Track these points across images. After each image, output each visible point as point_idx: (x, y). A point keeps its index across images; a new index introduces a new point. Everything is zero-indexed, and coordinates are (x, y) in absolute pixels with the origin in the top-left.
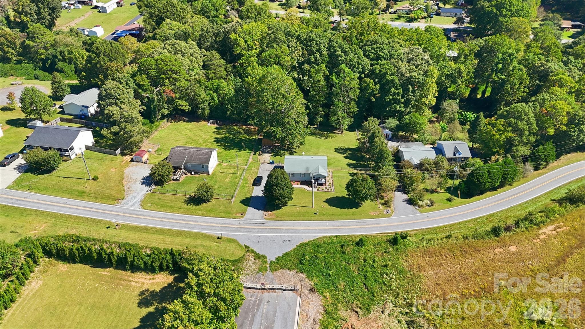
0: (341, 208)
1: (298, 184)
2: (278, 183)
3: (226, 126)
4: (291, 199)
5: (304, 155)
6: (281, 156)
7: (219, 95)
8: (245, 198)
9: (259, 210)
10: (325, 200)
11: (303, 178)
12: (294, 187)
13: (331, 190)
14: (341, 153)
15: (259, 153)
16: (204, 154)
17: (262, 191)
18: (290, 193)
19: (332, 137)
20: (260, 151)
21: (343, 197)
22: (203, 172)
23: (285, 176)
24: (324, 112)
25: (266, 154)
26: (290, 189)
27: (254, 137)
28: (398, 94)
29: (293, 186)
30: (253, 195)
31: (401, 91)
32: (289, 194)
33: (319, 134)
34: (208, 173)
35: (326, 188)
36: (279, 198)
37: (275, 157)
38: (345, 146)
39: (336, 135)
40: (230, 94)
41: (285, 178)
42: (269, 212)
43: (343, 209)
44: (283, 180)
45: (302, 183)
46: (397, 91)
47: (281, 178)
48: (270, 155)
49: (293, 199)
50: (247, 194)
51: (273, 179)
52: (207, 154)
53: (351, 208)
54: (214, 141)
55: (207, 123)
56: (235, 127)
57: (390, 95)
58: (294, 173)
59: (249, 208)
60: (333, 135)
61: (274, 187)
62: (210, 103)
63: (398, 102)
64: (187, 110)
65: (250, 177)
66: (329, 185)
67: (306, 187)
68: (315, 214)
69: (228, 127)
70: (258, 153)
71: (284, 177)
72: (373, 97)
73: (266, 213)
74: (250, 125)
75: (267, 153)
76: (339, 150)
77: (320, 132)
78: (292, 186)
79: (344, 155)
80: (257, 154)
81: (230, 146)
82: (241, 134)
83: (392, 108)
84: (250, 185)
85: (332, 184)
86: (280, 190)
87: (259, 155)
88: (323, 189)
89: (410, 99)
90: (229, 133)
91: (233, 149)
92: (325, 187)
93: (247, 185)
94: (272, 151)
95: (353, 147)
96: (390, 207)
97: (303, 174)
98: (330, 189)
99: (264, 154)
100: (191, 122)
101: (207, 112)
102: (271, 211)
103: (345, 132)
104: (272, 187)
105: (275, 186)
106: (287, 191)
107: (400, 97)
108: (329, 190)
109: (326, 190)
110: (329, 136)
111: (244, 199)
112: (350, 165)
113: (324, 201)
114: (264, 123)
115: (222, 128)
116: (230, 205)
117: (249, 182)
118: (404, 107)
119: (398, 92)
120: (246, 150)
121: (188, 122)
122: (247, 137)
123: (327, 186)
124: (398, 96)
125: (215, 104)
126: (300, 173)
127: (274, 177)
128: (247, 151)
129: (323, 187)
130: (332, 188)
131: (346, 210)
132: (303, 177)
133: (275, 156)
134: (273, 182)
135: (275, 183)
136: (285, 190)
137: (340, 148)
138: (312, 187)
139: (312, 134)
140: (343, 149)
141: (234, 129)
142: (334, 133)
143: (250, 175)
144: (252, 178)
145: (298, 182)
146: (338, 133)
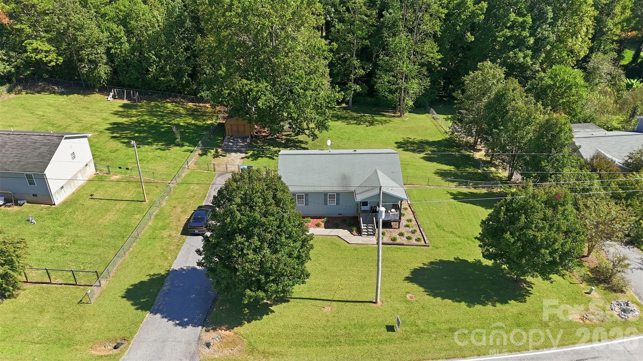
0: (471, 302)
1: (318, 225)
2: (253, 223)
3: (148, 103)
4: (302, 276)
5: (332, 147)
6: (269, 157)
7: (129, 32)
8: (146, 279)
9: (183, 325)
10: (408, 274)
11: (332, 208)
12: (312, 237)
13: (418, 240)
14: (413, 151)
15: (217, 152)
16: (38, 145)
17: (198, 251)
18: (298, 257)
19: (381, 122)
20: (220, 147)
21: (461, 264)
22: (34, 198)
23: (279, 195)
24: (364, 69)
25: (233, 154)
26: (298, 244)
27: (209, 122)
28: (523, 26)
29: (312, 231)
30: (176, 266)
31: (529, 19)
32: (293, 262)
33: (354, 118)
34: (47, 200)
35: (401, 234)
36: (259, 281)
37: (256, 159)
38: (417, 137)
39: (391, 119)
40: (153, 26)
41: (278, 202)
42: (223, 333)
43: (478, 307)
44: (273, 208)
45: (332, 223)
46: (521, 20)
47: (265, 200)
48: (243, 155)
49: (308, 276)
50: (159, 262)
51: (234, 207)
52: (45, 145)
53: (504, 301)
54: (108, 129)
55: (107, 97)
56: (169, 105)
57: (507, 28)
58: (307, 194)
59: (148, 315)
60: (384, 118)
61: (239, 239)
62: (109, 49)
63: (520, 43)
64: (53, 64)
65: (179, 210)
66: (407, 226)
67: (343, 233)
68: (390, 328)
69: (153, 103)
70: (213, 151)
71: (274, 197)
72: (469, 34)
73: (210, 336)
74: (202, 100)
75: (236, 152)
76: (405, 145)
77: (355, 115)
78: (304, 231)
79: (422, 155)
80: (209, 154)
81: (146, 138)
82: (180, 115)
83: (509, 58)
84: (174, 233)
85: (414, 222)
86: (261, 248)
87: (216, 156)
88: (394, 239)
89: (546, 38)
90: (151, 113)
91: (149, 144)
92: (398, 231)
93: (165, 233)
94: (250, 147)
95: (436, 139)
96: (622, 291)
97: (332, 196)
98: (414, 237)
99: (228, 155)
100: (68, 94)
101: (103, 70)
102: (230, 328)
103: (407, 114)
104: (230, 237)
105: (241, 232)
106: (287, 249)
107: (526, 33)
108: (413, 241)
109: (403, 240)
110: (376, 121)
111: (142, 283)
112: (443, 174)
113: (407, 279)
114: (224, 69)
115: (136, 106)
116: (81, 309)
117: (173, 225)
118: (532, 57)
119: (524, 21)
120: (183, 146)
121: (62, 94)
122: (193, 122)
123: (403, 230)
124: (524, 29)
125: (121, 51)
126: (325, 194)
127: (238, 200)
128: (186, 148)
129: (394, 233)
130: (418, 235)
131: (489, 307)
132: (332, 204)
133: (255, 157)
134: (233, 217)
135: (240, 221)
136: (282, 245)
137: (408, 142)
138: (360, 233)
139: (338, 118)
140: (413, 143)
141: (167, 108)
142: (384, 116)
143: (179, 203)
144: (184, 212)
145: (319, 221)
146: (394, 116)
